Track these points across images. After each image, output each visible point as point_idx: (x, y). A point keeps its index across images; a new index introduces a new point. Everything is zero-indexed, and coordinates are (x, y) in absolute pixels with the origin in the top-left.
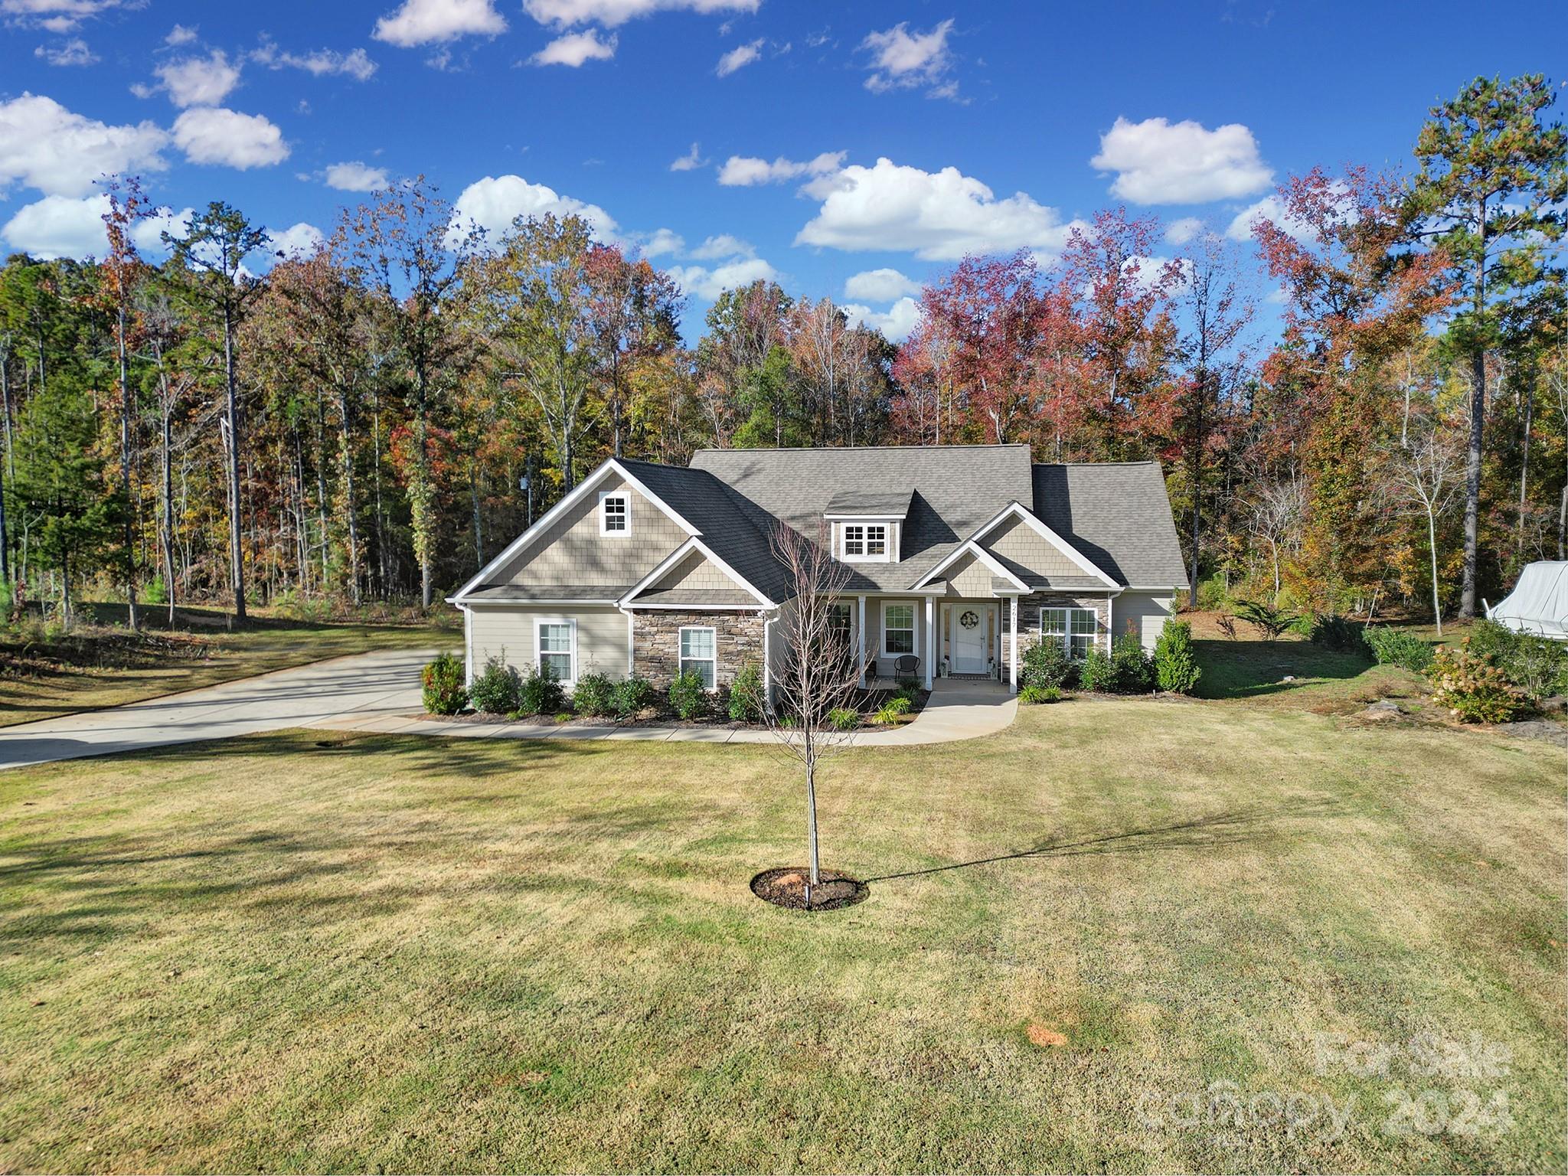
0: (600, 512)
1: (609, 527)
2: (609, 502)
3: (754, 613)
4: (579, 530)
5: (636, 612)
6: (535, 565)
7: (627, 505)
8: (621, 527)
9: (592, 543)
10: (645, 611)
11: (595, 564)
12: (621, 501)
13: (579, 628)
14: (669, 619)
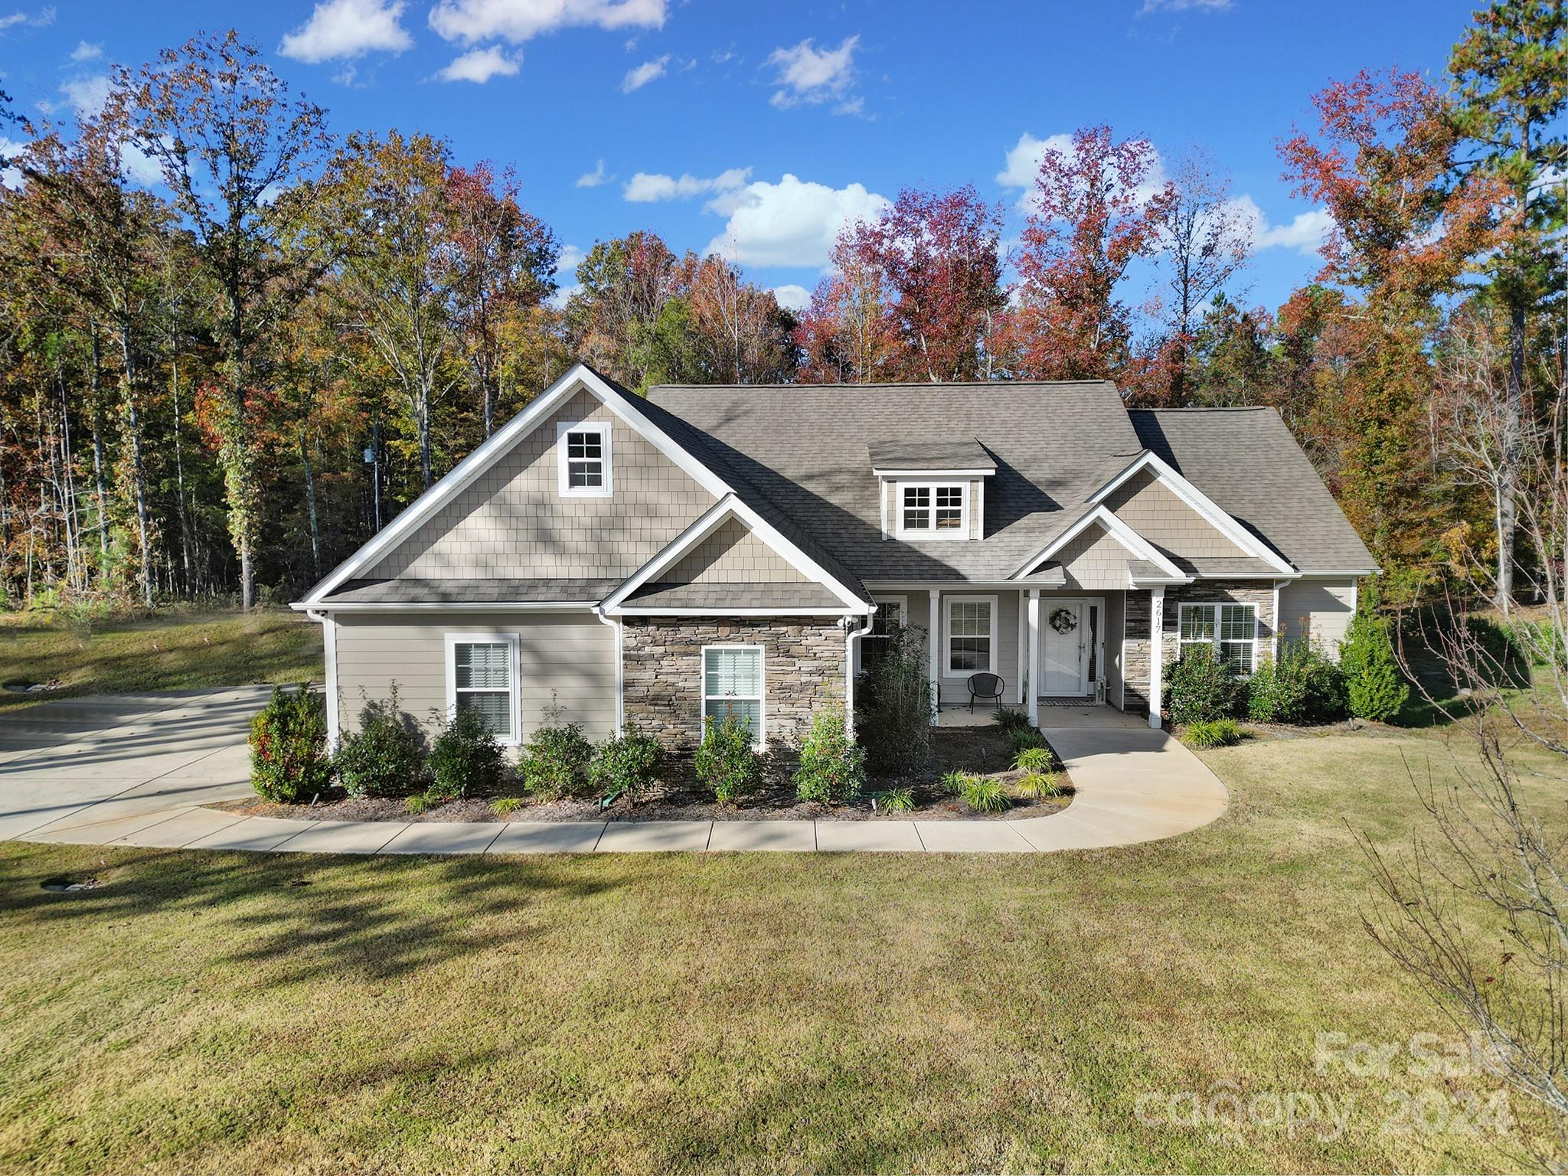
0: (560, 454)
1: (575, 481)
2: (574, 438)
3: (829, 621)
4: (523, 484)
5: (628, 621)
6: (448, 543)
7: (606, 444)
8: (596, 481)
9: (541, 504)
10: (644, 621)
11: (546, 539)
12: (595, 438)
13: (525, 646)
14: (686, 632)
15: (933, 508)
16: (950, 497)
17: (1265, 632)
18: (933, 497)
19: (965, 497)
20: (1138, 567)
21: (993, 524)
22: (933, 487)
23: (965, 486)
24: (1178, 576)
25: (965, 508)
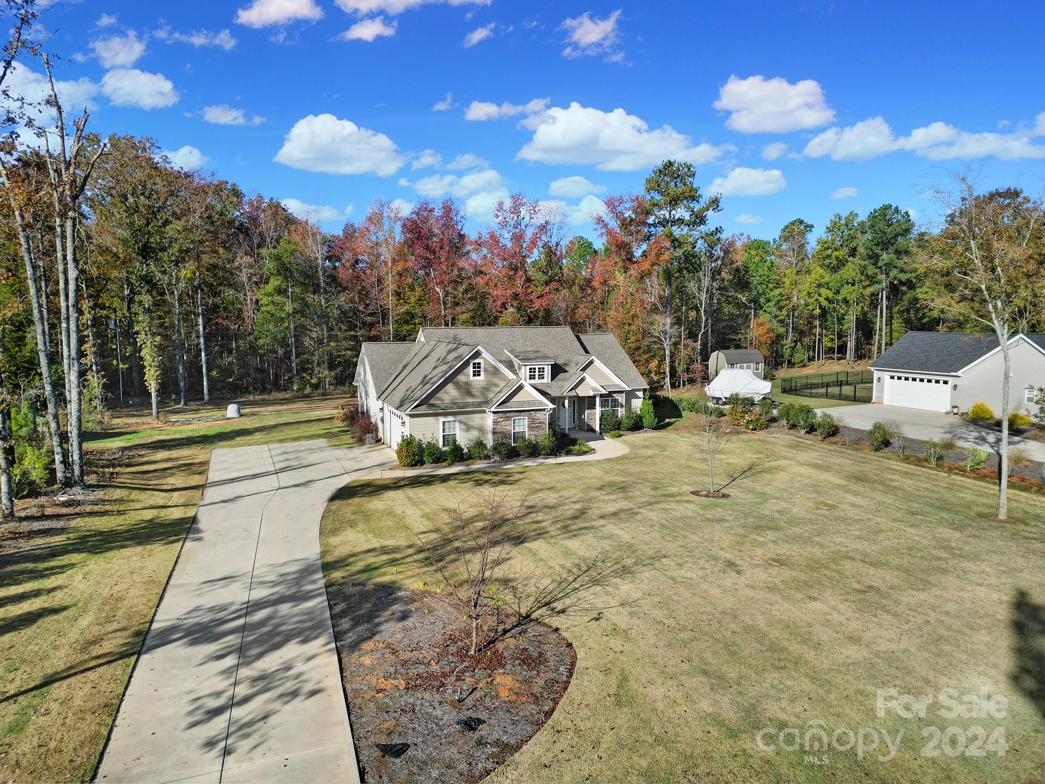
0: (471, 369)
1: (474, 375)
2: (474, 364)
3: (544, 410)
4: (461, 378)
5: (494, 412)
6: (441, 394)
7: (482, 366)
8: (479, 375)
9: (468, 384)
10: (498, 412)
11: (469, 394)
12: (479, 364)
13: (460, 422)
14: (508, 415)
15: (537, 374)
16: (542, 370)
17: (622, 406)
18: (537, 370)
19: (546, 370)
20: (594, 390)
21: (553, 377)
22: (537, 367)
23: (546, 367)
24: (604, 392)
25: (545, 373)
